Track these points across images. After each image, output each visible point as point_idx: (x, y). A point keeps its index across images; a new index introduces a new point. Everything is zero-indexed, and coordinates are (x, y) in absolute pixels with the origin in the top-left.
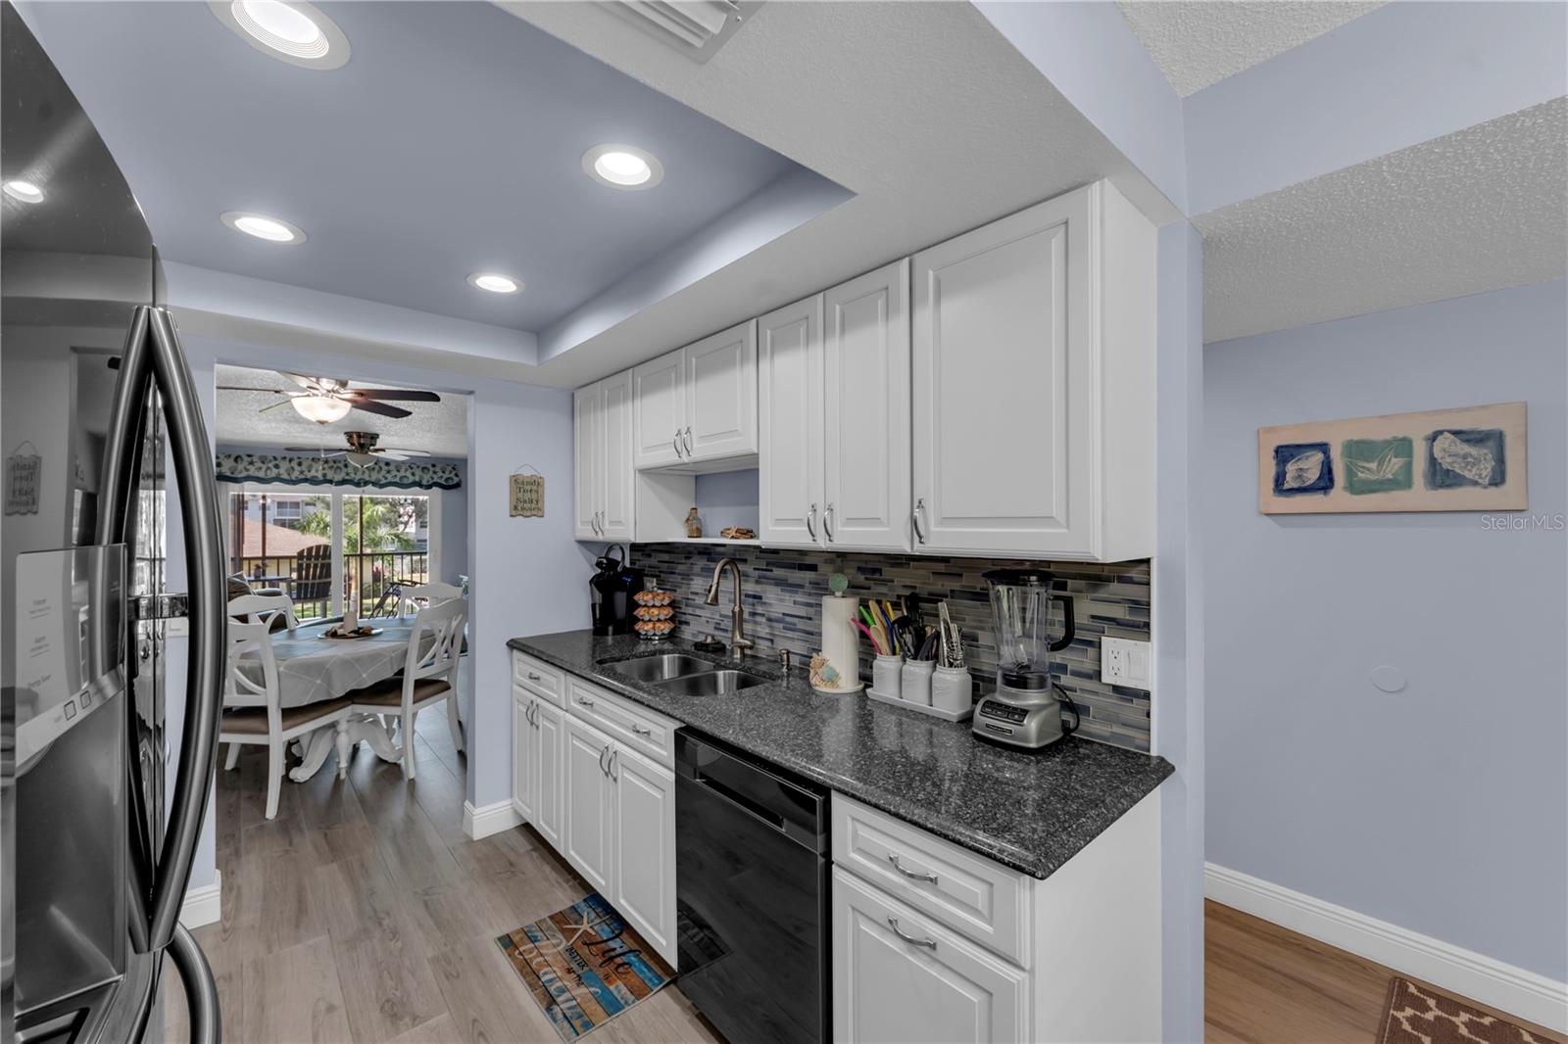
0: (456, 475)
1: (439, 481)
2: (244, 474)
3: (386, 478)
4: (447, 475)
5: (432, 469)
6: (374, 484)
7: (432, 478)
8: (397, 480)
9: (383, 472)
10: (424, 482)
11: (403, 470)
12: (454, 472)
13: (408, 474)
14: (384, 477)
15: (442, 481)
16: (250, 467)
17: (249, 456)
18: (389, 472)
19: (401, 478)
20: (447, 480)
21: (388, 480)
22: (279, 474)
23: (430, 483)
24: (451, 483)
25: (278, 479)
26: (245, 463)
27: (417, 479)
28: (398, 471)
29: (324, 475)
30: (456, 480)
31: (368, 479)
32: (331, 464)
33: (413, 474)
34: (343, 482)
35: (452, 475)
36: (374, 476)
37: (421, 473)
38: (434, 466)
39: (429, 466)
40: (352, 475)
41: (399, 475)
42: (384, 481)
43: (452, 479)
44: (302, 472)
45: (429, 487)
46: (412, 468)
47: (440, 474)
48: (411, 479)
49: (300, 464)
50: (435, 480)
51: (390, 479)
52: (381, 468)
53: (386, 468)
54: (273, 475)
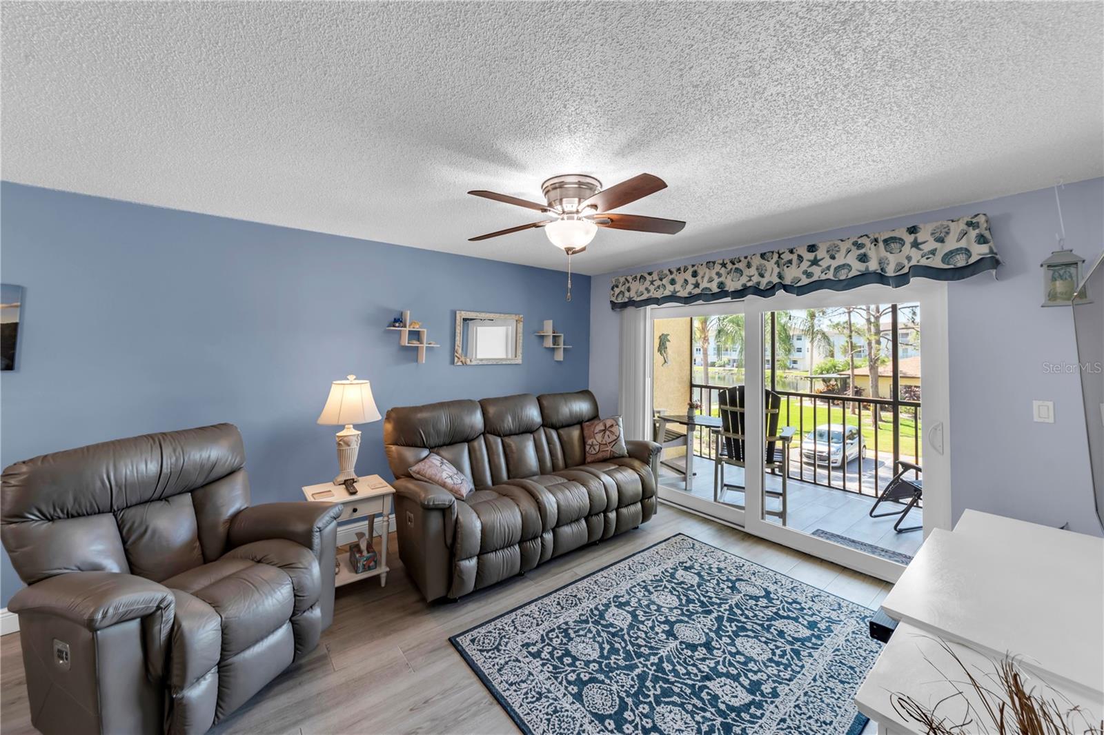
0: (982, 240)
1: (924, 262)
2: (645, 296)
3: (809, 275)
4: (951, 244)
5: (909, 239)
6: (787, 288)
7: (909, 258)
8: (830, 275)
9: (805, 265)
10: (890, 272)
11: (843, 251)
12: (973, 233)
13: (852, 260)
14: (805, 272)
15: (937, 262)
16: (652, 288)
17: (650, 274)
18: (815, 262)
19: (838, 269)
20: (948, 257)
21: (815, 278)
22: (675, 292)
23: (906, 270)
24: (960, 261)
25: (673, 298)
26: (647, 283)
27: (873, 266)
28: (833, 257)
29: (721, 285)
30: (979, 251)
31: (776, 280)
32: (730, 266)
33: (863, 258)
34: (740, 294)
35: (963, 244)
36: (793, 274)
37: (883, 253)
38: (913, 230)
39: (902, 233)
40: (756, 279)
41: (835, 264)
42: (805, 281)
43: (967, 252)
44: (697, 285)
45: (902, 280)
46: (859, 246)
47: (931, 245)
48: (857, 268)
49: (695, 274)
50: (914, 262)
51: (817, 273)
52: (800, 258)
53: (811, 256)
54: (667, 293)
